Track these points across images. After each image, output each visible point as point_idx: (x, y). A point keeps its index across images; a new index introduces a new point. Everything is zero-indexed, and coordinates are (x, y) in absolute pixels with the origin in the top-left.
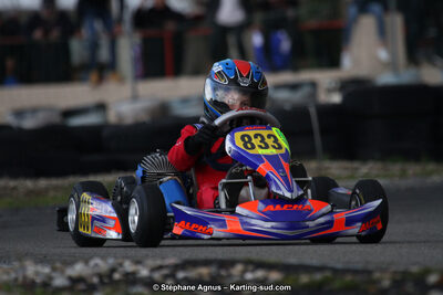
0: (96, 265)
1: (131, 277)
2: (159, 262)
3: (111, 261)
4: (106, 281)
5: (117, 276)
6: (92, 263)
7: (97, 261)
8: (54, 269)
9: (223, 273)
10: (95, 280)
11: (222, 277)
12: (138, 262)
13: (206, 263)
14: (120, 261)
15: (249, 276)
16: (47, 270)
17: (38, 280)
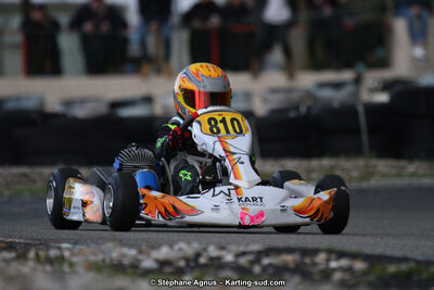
0: (181, 249)
1: (216, 262)
2: (242, 249)
3: (196, 246)
4: (192, 264)
5: (202, 260)
6: (177, 247)
7: (182, 245)
8: (140, 252)
9: (307, 260)
10: (182, 264)
11: (306, 264)
12: (222, 248)
13: (289, 250)
14: (204, 246)
15: (333, 264)
16: (133, 252)
17: (126, 262)
